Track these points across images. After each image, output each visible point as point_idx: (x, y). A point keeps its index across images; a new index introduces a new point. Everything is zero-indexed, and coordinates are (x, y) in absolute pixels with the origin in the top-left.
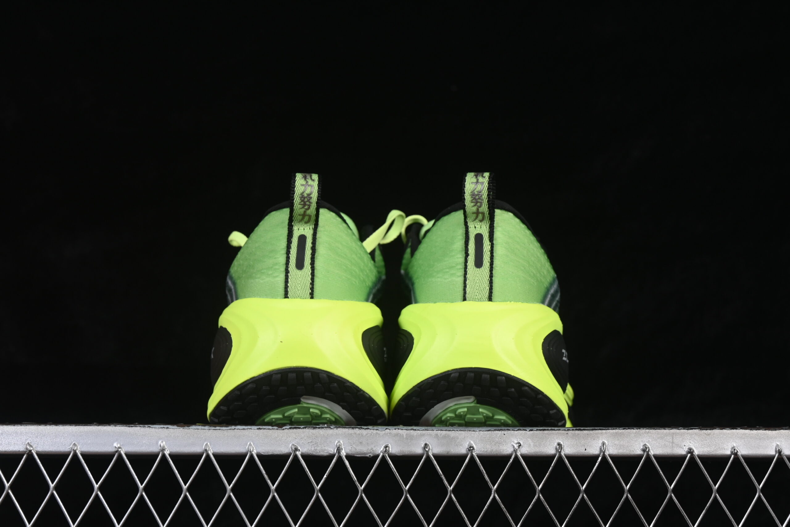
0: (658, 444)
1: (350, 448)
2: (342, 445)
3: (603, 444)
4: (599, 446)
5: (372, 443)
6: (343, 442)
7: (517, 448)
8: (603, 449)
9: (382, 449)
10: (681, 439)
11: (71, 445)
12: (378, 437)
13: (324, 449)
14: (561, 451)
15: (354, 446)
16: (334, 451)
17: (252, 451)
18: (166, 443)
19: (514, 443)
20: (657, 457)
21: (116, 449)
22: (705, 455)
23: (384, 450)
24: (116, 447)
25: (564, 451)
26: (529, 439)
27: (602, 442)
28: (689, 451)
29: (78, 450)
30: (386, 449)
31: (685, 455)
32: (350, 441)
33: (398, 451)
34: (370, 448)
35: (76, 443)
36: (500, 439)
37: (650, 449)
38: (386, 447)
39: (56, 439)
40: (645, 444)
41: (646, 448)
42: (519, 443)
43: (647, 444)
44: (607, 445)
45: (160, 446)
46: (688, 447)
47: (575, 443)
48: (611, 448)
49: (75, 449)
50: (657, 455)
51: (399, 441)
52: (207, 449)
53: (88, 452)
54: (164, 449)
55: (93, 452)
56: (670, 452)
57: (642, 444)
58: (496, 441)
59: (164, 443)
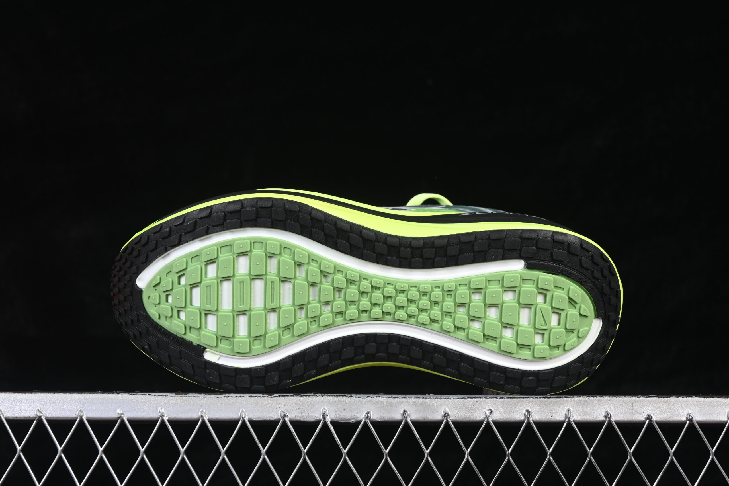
0: (619, 411)
1: (334, 414)
2: (328, 412)
3: (569, 411)
4: (564, 413)
5: (355, 410)
6: (328, 408)
7: (489, 414)
8: (569, 415)
9: (364, 416)
10: (640, 406)
11: (78, 412)
12: (361, 404)
13: (311, 415)
14: (529, 417)
15: (338, 412)
16: (320, 417)
17: (244, 418)
18: (165, 410)
19: (486, 410)
20: (618, 423)
21: (119, 415)
22: (662, 421)
23: (366, 416)
24: (119, 413)
25: (532, 418)
26: (500, 406)
27: (567, 409)
28: (647, 417)
29: (84, 416)
30: (368, 416)
31: (644, 421)
32: (334, 408)
33: (379, 417)
34: (353, 414)
35: (82, 410)
36: (473, 406)
37: (612, 415)
38: (368, 413)
39: (64, 406)
40: (607, 411)
41: (608, 414)
42: (491, 410)
43: (608, 410)
44: (572, 412)
45: (160, 412)
46: (646, 414)
47: (542, 410)
48: (576, 414)
49: (81, 415)
50: (617, 421)
51: (379, 408)
52: (203, 415)
53: (93, 418)
54: (163, 415)
55: (97, 418)
56: (630, 418)
57: (604, 411)
58: (469, 408)
59: (163, 409)
